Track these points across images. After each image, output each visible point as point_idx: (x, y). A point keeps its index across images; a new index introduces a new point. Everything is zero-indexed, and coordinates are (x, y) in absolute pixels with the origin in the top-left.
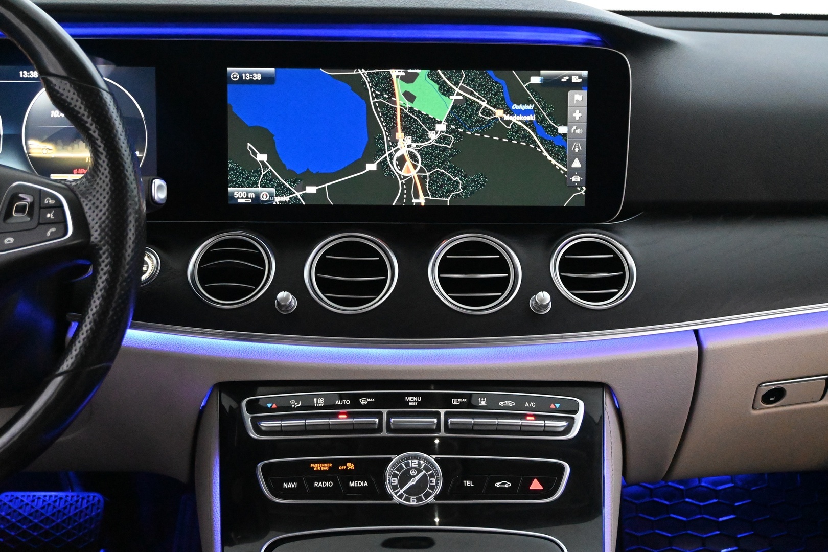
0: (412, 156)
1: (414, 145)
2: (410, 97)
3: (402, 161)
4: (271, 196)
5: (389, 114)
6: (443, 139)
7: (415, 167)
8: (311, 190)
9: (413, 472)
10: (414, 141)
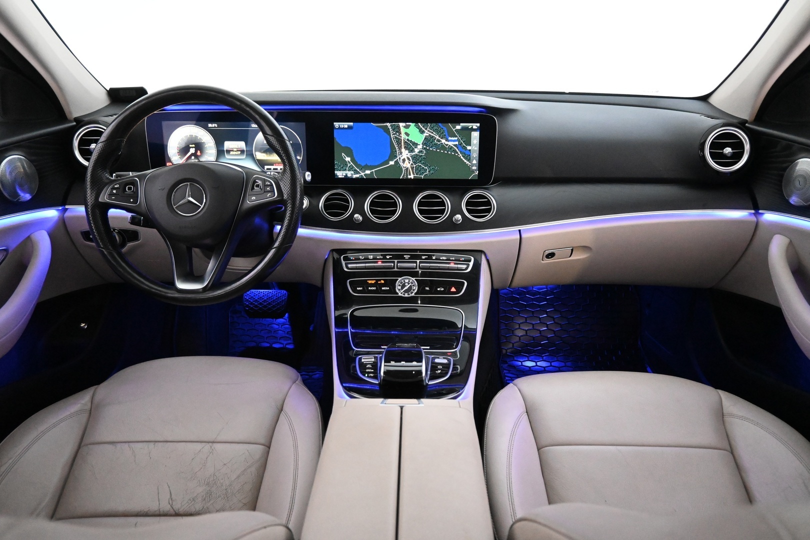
0: (408, 159)
1: (409, 154)
2: (407, 134)
3: (404, 161)
4: (352, 175)
5: (399, 141)
6: (420, 152)
7: (409, 163)
8: (368, 172)
9: (406, 284)
10: (409, 152)
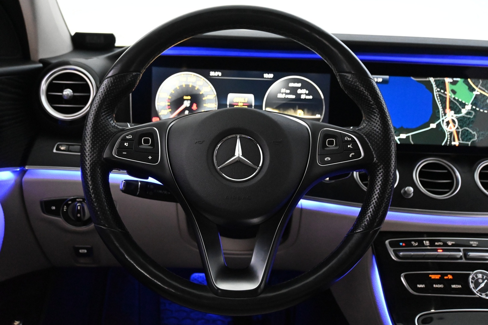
0: (453, 121)
1: (455, 115)
2: (454, 92)
3: (448, 123)
5: (443, 100)
6: (468, 113)
7: (454, 126)
8: (403, 136)
9: (480, 281)
10: (455, 113)
